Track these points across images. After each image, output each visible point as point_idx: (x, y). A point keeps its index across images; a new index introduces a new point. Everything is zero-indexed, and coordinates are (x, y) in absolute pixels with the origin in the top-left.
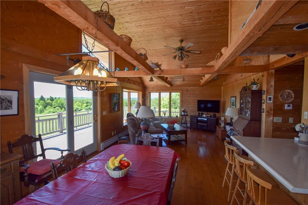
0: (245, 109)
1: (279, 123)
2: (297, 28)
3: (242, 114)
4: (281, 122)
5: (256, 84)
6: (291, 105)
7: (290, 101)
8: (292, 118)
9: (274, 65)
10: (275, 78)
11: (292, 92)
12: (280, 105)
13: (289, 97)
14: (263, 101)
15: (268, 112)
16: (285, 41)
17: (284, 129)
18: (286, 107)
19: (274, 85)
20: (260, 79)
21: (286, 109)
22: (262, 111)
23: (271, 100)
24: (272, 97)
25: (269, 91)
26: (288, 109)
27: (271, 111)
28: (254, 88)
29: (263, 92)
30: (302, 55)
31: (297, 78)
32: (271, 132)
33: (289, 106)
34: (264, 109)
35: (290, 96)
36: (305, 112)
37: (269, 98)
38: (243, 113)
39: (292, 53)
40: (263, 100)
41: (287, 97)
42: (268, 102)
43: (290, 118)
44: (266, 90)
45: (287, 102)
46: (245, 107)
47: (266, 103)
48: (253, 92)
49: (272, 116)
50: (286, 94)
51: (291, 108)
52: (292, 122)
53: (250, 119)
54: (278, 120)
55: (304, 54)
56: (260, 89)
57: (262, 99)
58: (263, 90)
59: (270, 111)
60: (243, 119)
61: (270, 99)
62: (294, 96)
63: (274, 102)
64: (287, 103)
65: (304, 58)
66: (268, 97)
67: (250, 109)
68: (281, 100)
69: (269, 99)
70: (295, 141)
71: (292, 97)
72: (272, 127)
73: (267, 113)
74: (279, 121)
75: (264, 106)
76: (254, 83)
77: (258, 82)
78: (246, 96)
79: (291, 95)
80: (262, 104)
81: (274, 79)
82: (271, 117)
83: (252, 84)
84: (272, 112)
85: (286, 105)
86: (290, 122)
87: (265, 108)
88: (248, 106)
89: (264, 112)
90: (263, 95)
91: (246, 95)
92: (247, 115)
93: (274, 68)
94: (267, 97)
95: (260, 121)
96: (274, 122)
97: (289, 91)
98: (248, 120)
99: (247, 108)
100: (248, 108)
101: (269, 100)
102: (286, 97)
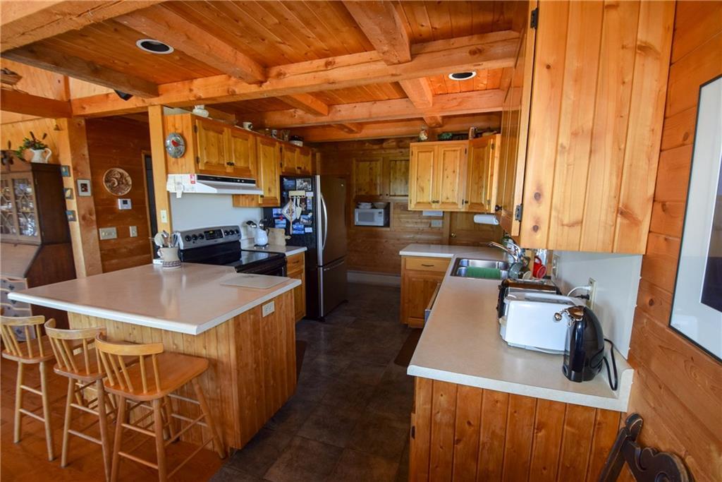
0: (19, 216)
1: (113, 241)
2: (143, 44)
3: (7, 232)
4: (115, 237)
5: (41, 148)
6: (129, 201)
7: (126, 192)
8: (135, 227)
9: (84, 108)
10: (88, 139)
11: (127, 174)
12: (108, 202)
13: (123, 183)
14: (68, 193)
15: (83, 218)
16: (116, 61)
17: (124, 250)
18: (120, 205)
19: (90, 155)
20: (48, 135)
21: (121, 210)
22: (70, 217)
23: (86, 190)
24: (88, 182)
25: (79, 168)
26: (125, 208)
27: (91, 214)
28: (36, 156)
29: (64, 170)
30: (143, 101)
31: (132, 145)
32: (100, 262)
33: (125, 202)
34: (73, 212)
35: (124, 181)
36: (162, 211)
37: (82, 184)
38: (9, 227)
39: (126, 91)
40: (67, 189)
41: (119, 184)
42: (82, 194)
43: (130, 227)
44: (70, 165)
45: (120, 194)
46: (18, 211)
47: (77, 196)
48: (36, 168)
49: (95, 227)
50: (116, 178)
51: (129, 206)
52: (136, 235)
53: (39, 241)
54: (109, 233)
55: (146, 100)
56: (52, 161)
57: (63, 187)
58: (63, 163)
59: (88, 216)
60: (16, 245)
61: (84, 186)
62: (130, 183)
63: (94, 193)
64: (121, 197)
65: (147, 107)
66: (80, 182)
67: (36, 214)
68: (108, 190)
69: (82, 187)
70: (155, 266)
71: (127, 184)
72: (99, 252)
73: (83, 222)
74: (111, 237)
75: (72, 205)
76: (34, 144)
77: (44, 142)
78: (13, 180)
79: (126, 181)
80: (65, 201)
81: (86, 141)
82: (94, 229)
83: (28, 147)
84: (94, 218)
85: (120, 201)
86: (131, 236)
87: (76, 210)
88: (27, 206)
89: (74, 220)
90: (65, 179)
91: (15, 176)
92: (29, 231)
93: (82, 114)
94: (76, 182)
95: (67, 241)
96: (101, 239)
97: (121, 171)
98: (37, 245)
99: (23, 213)
100: (28, 213)
101: (83, 191)
102: (116, 184)
